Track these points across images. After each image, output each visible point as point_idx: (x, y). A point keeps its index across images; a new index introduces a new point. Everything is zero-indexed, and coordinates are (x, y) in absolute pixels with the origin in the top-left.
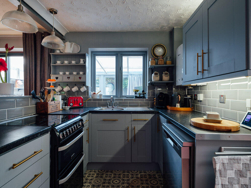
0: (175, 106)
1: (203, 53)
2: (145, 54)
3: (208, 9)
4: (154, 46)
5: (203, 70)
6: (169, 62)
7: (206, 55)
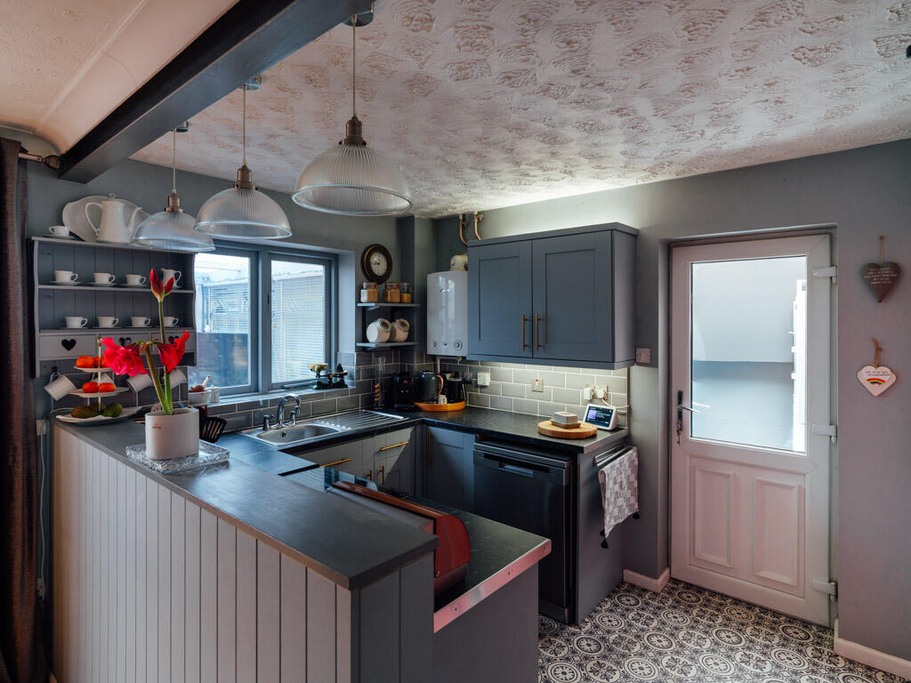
0: (437, 401)
1: (538, 320)
2: (331, 262)
3: (546, 254)
4: (368, 248)
5: (538, 346)
6: (406, 297)
7: (541, 322)
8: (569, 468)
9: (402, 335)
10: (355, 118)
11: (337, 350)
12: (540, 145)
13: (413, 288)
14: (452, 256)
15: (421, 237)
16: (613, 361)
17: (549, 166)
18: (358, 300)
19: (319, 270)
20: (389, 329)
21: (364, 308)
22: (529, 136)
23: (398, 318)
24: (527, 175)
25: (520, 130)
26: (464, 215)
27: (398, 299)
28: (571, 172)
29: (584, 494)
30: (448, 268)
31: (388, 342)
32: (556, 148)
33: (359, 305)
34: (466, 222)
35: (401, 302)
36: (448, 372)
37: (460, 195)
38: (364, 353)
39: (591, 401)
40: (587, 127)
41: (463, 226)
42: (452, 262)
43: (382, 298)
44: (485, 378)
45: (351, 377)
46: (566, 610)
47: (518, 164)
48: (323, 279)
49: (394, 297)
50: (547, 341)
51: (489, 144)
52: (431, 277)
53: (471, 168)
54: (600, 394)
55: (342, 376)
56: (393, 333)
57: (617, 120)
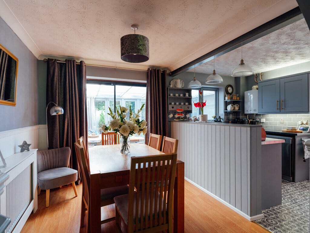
1: (282, 101)
2: (217, 90)
3: (285, 83)
4: (227, 86)
5: (282, 109)
6: (238, 98)
7: (283, 102)
8: (292, 139)
9: (237, 108)
10: (242, 60)
11: (218, 113)
12: (282, 54)
13: (240, 96)
14: (252, 86)
15: (242, 82)
16: (309, 111)
17: (285, 58)
18: (225, 99)
19: (213, 93)
20: (234, 107)
21: (226, 102)
22: (279, 53)
23: (236, 104)
24: (278, 61)
25: (277, 52)
26: (256, 74)
27: (236, 99)
28: (293, 59)
29: (297, 148)
30: (251, 89)
31: (233, 110)
32: (287, 54)
33: (225, 101)
34: (257, 76)
35: (237, 100)
36: (251, 119)
37: (256, 69)
38: (226, 113)
39: (301, 125)
40: (297, 48)
41: (256, 77)
42: (253, 88)
43: (232, 98)
44: (263, 120)
45: (223, 120)
46: (291, 178)
47: (275, 59)
48: (215, 95)
49: (235, 98)
50: (285, 107)
51: (267, 56)
52: (246, 92)
53: (261, 62)
54: (305, 123)
55: (220, 119)
56: (234, 108)
57: (307, 46)
